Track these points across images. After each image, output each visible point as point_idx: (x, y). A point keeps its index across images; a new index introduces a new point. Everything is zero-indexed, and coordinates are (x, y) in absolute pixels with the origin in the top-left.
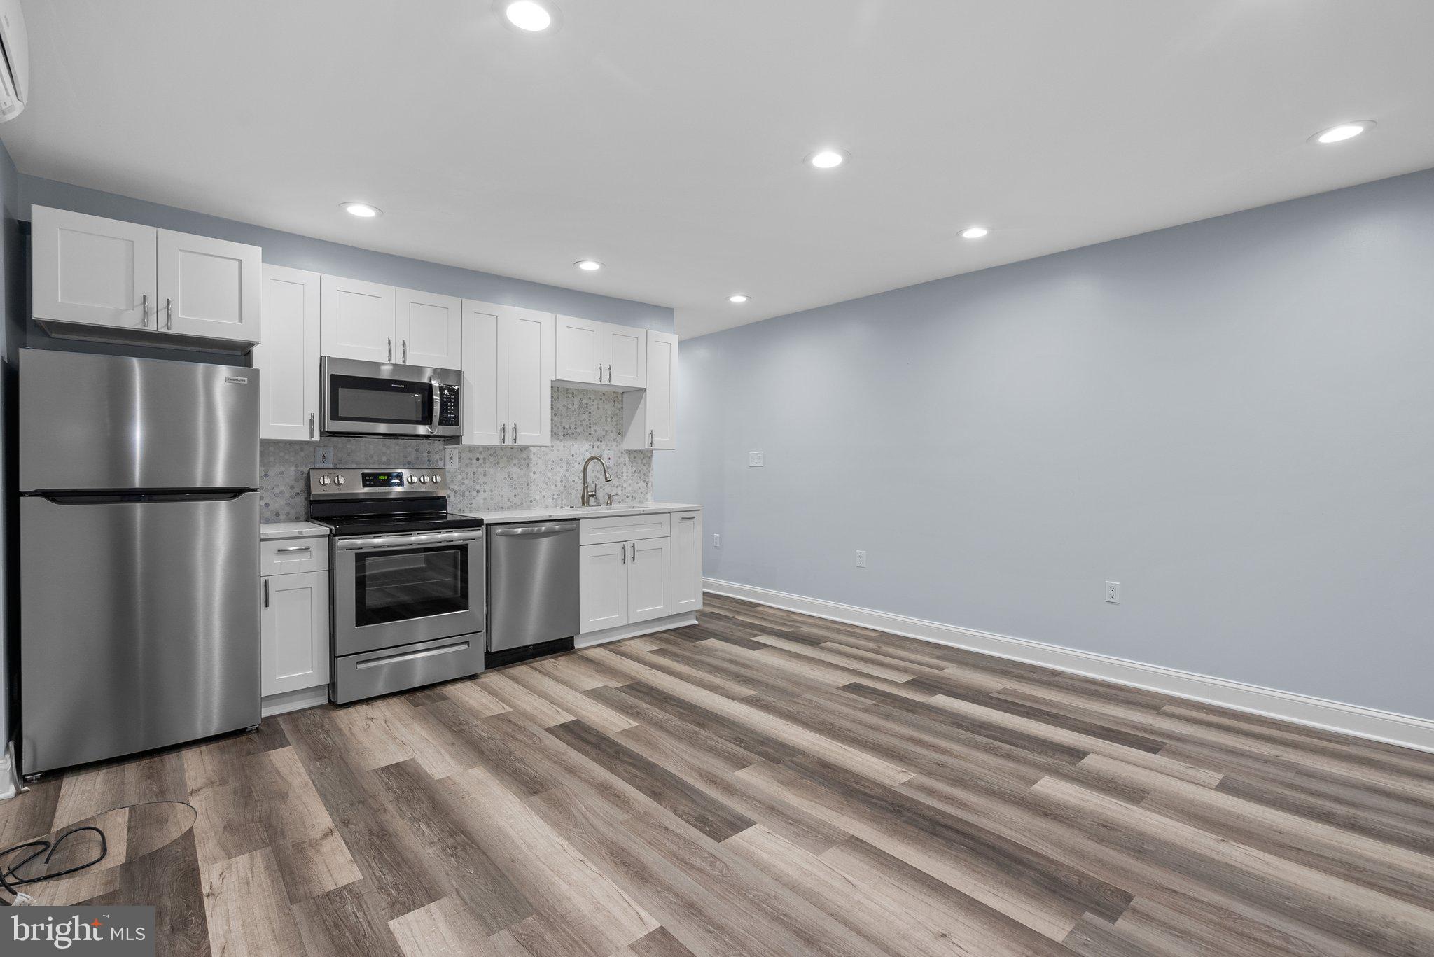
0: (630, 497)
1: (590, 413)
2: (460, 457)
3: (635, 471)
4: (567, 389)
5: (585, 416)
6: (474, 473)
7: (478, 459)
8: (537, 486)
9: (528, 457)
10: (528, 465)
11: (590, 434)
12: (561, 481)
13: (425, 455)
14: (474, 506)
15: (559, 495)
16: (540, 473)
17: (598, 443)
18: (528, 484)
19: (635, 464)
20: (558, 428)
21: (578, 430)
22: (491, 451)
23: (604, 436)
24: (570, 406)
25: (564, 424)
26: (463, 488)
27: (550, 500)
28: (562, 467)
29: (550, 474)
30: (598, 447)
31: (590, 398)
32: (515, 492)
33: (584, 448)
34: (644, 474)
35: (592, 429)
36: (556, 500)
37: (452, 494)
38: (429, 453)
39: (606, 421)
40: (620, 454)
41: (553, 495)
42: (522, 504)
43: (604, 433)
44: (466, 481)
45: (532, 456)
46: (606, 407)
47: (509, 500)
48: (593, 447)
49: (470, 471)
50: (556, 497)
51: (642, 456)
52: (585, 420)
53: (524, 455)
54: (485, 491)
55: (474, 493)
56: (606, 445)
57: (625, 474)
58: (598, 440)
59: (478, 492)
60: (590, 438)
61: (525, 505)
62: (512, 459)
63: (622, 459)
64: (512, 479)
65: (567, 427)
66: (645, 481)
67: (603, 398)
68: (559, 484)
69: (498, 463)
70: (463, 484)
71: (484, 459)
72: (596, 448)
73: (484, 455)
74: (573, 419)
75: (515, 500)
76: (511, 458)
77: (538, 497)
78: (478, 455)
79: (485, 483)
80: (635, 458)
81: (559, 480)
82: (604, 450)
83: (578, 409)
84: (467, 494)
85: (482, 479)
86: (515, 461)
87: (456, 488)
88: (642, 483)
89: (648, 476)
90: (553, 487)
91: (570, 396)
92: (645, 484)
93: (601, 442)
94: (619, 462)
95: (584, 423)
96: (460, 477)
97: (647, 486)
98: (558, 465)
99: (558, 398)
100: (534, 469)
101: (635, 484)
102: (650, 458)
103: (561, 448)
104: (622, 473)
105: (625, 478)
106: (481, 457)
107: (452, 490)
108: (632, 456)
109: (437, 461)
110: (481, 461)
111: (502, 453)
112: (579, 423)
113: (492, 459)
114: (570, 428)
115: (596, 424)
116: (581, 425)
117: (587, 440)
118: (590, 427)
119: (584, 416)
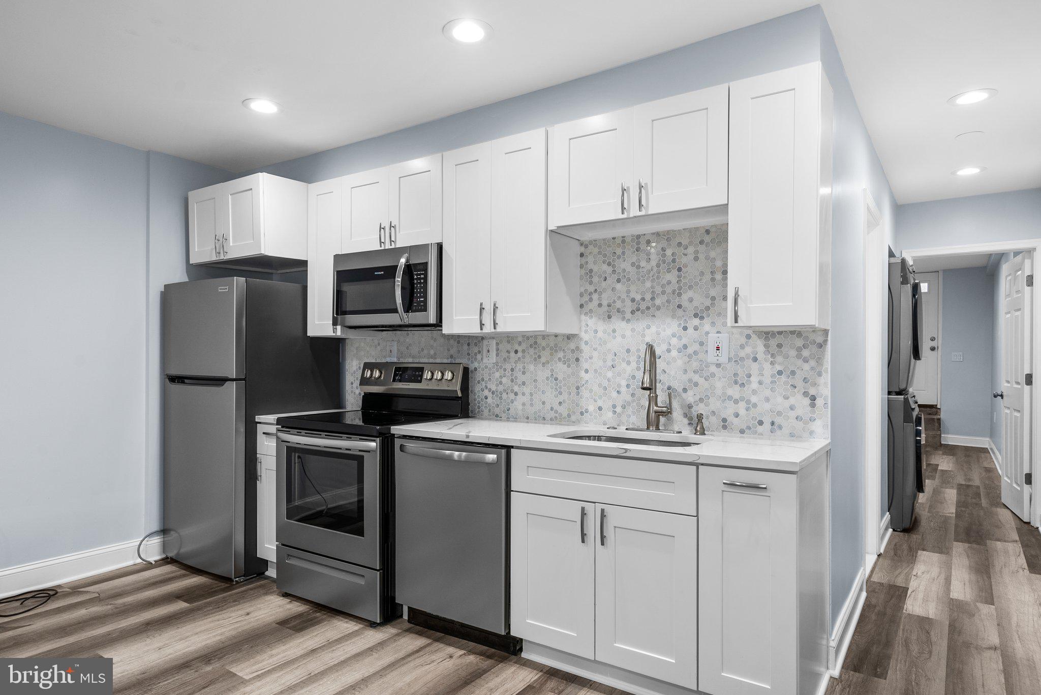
0: (767, 426)
1: (679, 270)
2: (497, 350)
3: (780, 373)
4: (638, 237)
5: (672, 277)
6: (512, 370)
7: (516, 352)
8: (591, 391)
9: (578, 348)
10: (577, 360)
11: (680, 306)
12: (628, 386)
13: (466, 347)
14: (512, 412)
15: (624, 407)
16: (596, 371)
17: (696, 321)
18: (578, 388)
19: (779, 359)
20: (623, 301)
21: (658, 302)
22: (532, 341)
23: (708, 308)
24: (643, 264)
25: (633, 295)
26: (501, 388)
27: (610, 414)
28: (629, 363)
29: (610, 374)
30: (696, 328)
31: (680, 244)
32: (561, 398)
33: (669, 332)
34: (805, 380)
35: (685, 297)
36: (620, 415)
37: (490, 395)
38: (469, 345)
39: (713, 280)
40: (743, 340)
41: (614, 406)
42: (569, 416)
43: (708, 302)
44: (504, 380)
45: (583, 346)
46: (713, 254)
47: (552, 409)
48: (685, 328)
49: (508, 367)
50: (619, 409)
51: (799, 343)
52: (669, 283)
53: (572, 346)
54: (524, 394)
55: (512, 396)
56: (713, 324)
57: (754, 379)
58: (696, 315)
59: (516, 394)
60: (680, 312)
61: (573, 418)
62: (556, 351)
63: (748, 350)
64: (556, 379)
65: (638, 297)
66: (806, 394)
67: (707, 239)
68: (624, 389)
69: (539, 357)
70: (501, 383)
71: (523, 351)
72: (690, 330)
73: (524, 346)
74: (648, 284)
75: (561, 409)
76: (555, 349)
77: (591, 408)
78: (517, 347)
79: (524, 383)
80: (780, 346)
81: (624, 383)
82: (707, 333)
83: (658, 266)
84: (504, 396)
85: (521, 378)
86: (561, 354)
87: (494, 388)
88: (799, 396)
89: (815, 384)
90: (615, 394)
91: (643, 246)
92: (807, 401)
93: (702, 318)
94: (742, 354)
95: (669, 290)
96: (497, 375)
97: (813, 405)
98: (624, 360)
99: (623, 253)
100: (585, 365)
101: (780, 399)
102: (820, 346)
103: (628, 333)
104: (749, 376)
105: (755, 385)
106: (520, 349)
107: (490, 390)
108: (773, 342)
109: (476, 354)
110: (520, 354)
111: (544, 343)
112: (658, 290)
113: (532, 351)
114: (643, 299)
115: (690, 287)
116: (663, 293)
117: (673, 317)
118: (680, 295)
119: (669, 277)
